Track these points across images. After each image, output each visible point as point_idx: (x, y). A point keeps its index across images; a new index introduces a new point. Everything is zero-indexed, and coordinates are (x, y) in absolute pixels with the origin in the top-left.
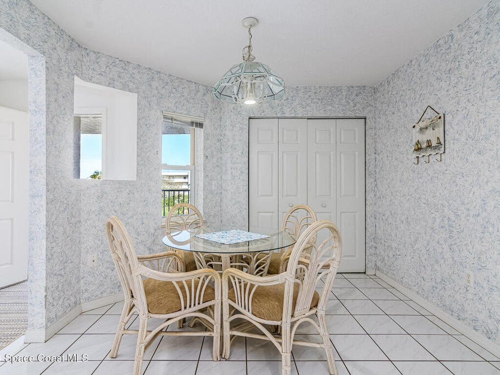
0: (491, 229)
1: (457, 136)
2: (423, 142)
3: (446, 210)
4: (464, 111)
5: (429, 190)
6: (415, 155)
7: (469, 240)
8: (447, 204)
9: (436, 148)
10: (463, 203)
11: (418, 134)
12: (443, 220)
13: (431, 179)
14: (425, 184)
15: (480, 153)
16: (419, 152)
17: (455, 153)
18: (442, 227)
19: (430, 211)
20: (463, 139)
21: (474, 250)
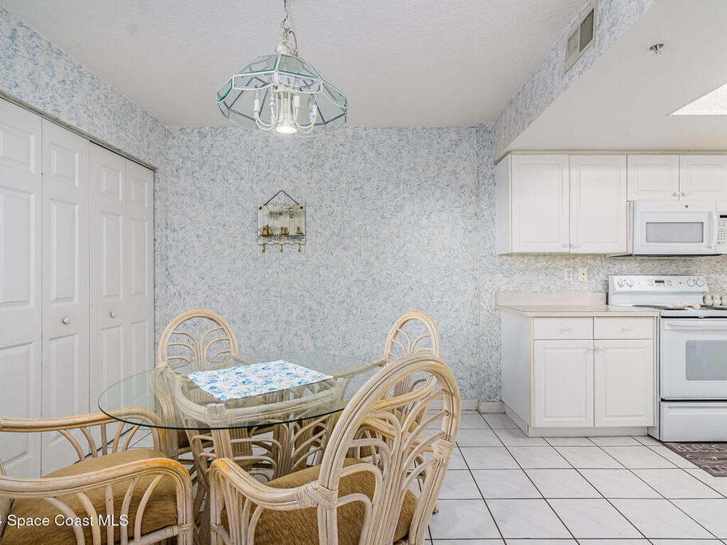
0: (355, 311)
1: (320, 230)
2: (276, 229)
3: (307, 300)
4: (329, 209)
5: (282, 282)
6: (261, 241)
7: (334, 325)
8: (308, 294)
9: (294, 237)
10: (328, 293)
11: (266, 217)
12: (302, 311)
13: (286, 269)
14: (275, 275)
15: (344, 248)
16: (269, 239)
17: (318, 246)
18: (301, 318)
19: (283, 304)
20: (327, 233)
21: (339, 332)
